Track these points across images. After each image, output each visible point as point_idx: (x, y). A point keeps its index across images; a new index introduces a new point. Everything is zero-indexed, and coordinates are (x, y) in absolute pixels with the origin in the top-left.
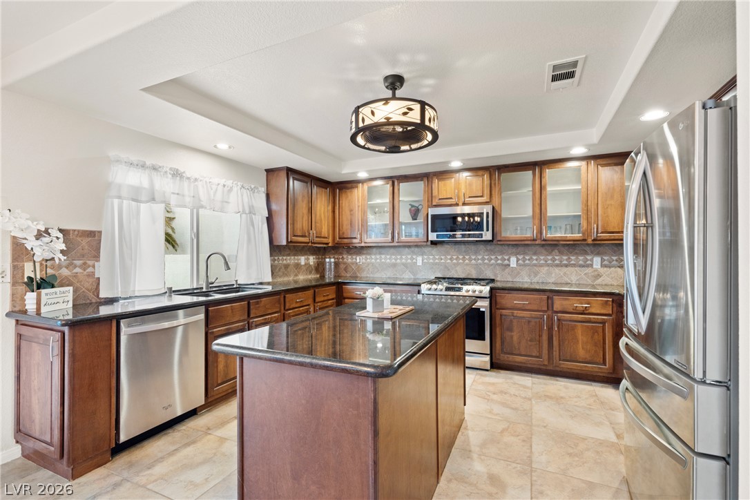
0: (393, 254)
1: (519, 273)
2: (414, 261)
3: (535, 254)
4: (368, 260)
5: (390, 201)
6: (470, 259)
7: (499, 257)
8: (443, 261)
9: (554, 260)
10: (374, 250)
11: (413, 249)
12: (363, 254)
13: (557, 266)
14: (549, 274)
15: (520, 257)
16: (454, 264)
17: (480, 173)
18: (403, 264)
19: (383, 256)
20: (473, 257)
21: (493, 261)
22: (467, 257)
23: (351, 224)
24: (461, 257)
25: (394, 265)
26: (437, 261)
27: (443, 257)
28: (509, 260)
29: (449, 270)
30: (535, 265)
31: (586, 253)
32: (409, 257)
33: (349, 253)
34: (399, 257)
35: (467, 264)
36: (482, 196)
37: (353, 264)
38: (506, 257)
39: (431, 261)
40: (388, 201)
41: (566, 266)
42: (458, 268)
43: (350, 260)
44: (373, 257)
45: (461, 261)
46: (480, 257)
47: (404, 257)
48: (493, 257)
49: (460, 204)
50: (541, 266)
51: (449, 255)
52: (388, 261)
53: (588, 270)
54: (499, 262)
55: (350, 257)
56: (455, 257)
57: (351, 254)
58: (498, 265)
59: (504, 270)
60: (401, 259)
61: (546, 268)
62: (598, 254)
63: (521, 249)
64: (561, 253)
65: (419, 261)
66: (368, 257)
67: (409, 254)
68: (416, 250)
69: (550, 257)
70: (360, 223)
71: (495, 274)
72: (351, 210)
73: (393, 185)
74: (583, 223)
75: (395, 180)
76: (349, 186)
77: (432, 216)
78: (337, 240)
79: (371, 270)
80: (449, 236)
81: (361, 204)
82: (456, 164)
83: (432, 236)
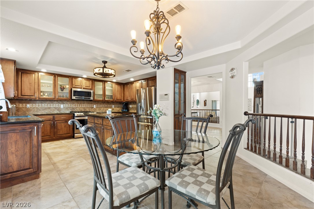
0: (49, 103)
1: (96, 109)
2: (60, 106)
3: (100, 104)
4: (34, 106)
5: (53, 83)
6: (82, 106)
7: (91, 105)
8: (72, 106)
9: (104, 106)
10: (38, 102)
11: (59, 102)
12: (31, 103)
13: (105, 107)
14: (103, 109)
15: (96, 105)
16: (76, 107)
17: (89, 80)
18: (54, 108)
19: (43, 104)
20: (83, 105)
21: (89, 106)
22: (81, 105)
23: (30, 90)
24: (79, 105)
25: (49, 108)
26: (69, 106)
27: (72, 105)
28: (93, 106)
29: (74, 109)
30: (100, 107)
31: (111, 104)
32: (57, 105)
33: (20, 103)
34: (52, 105)
35: (81, 107)
36: (89, 87)
37: (23, 108)
38: (93, 105)
39: (67, 106)
40: (52, 82)
41: (107, 107)
42: (78, 109)
43: (21, 106)
44: (37, 104)
45: (78, 106)
46: (85, 105)
47: (54, 105)
48: (89, 105)
49: (82, 88)
50: (102, 107)
51: (74, 104)
52: (46, 106)
53: (112, 108)
54: (91, 106)
55: (21, 104)
56: (76, 105)
57: (21, 103)
58: (90, 107)
59: (92, 109)
60: (53, 105)
61: (103, 108)
62: (113, 104)
63: (97, 103)
64: (106, 104)
65: (62, 106)
66: (34, 105)
67: (57, 103)
68: (60, 102)
69: (104, 105)
70: (36, 90)
71: (90, 110)
72: (30, 83)
73: (55, 77)
74: (113, 97)
75: (56, 75)
76: (29, 72)
77: (74, 91)
78: (20, 96)
79: (35, 110)
80: (80, 98)
81: (36, 81)
82: (85, 76)
83: (74, 98)
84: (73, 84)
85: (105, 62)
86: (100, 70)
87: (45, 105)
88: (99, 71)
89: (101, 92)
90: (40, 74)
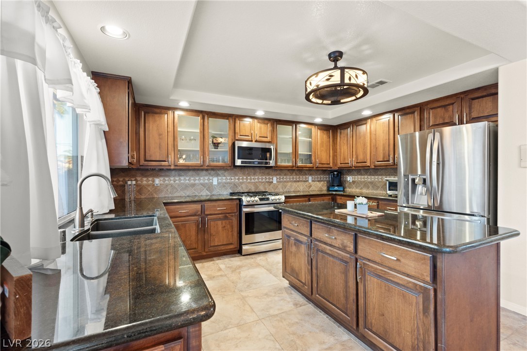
0: (192, 176)
1: (277, 187)
2: (211, 181)
3: (285, 175)
4: (167, 182)
5: (201, 132)
6: (251, 179)
7: (267, 177)
8: (232, 181)
9: (293, 178)
10: (173, 172)
11: (209, 172)
12: (161, 176)
13: (295, 181)
14: (291, 186)
15: (278, 177)
16: (241, 183)
17: (266, 122)
18: (202, 184)
19: (182, 178)
20: (253, 178)
21: (264, 180)
22: (249, 178)
23: (160, 148)
24: (245, 178)
25: (193, 185)
26: (228, 181)
27: (233, 178)
28: (272, 179)
29: (237, 187)
30: (285, 182)
31: (306, 174)
32: (206, 178)
33: (143, 175)
34: (197, 178)
35: (249, 183)
36: (267, 137)
37: (149, 185)
38: (271, 177)
39: (224, 181)
40: (199, 131)
41: (298, 181)
42: (243, 186)
43: (145, 182)
44: (172, 179)
45: (245, 180)
46: (256, 177)
47: (202, 178)
48: (264, 177)
49: (254, 141)
50: (288, 182)
51: (237, 176)
52: (187, 181)
53: (307, 183)
54: (267, 180)
55: (145, 179)
56: (241, 178)
57: (146, 176)
58: (267, 182)
59: (270, 185)
60: (199, 179)
61: (290, 183)
62: (311, 175)
63: (279, 172)
64: (296, 175)
65: (215, 181)
66: (167, 179)
67: (206, 175)
68: (212, 172)
69: (291, 177)
70: (170, 147)
71: (265, 189)
72: (160, 135)
73: (203, 118)
74: (313, 158)
75: (205, 114)
76: (158, 111)
77: (238, 147)
78: (142, 162)
79: (169, 190)
80: (250, 163)
81: (171, 130)
82: (260, 113)
83: (238, 162)
84: (236, 131)
85: (336, 56)
86: (331, 76)
87: (185, 179)
88: (328, 80)
89: (289, 149)
90: (177, 113)
